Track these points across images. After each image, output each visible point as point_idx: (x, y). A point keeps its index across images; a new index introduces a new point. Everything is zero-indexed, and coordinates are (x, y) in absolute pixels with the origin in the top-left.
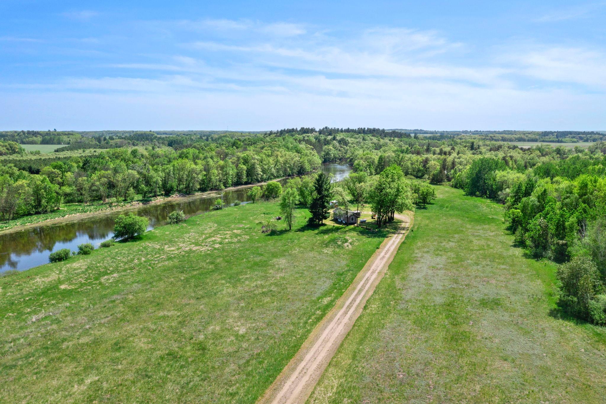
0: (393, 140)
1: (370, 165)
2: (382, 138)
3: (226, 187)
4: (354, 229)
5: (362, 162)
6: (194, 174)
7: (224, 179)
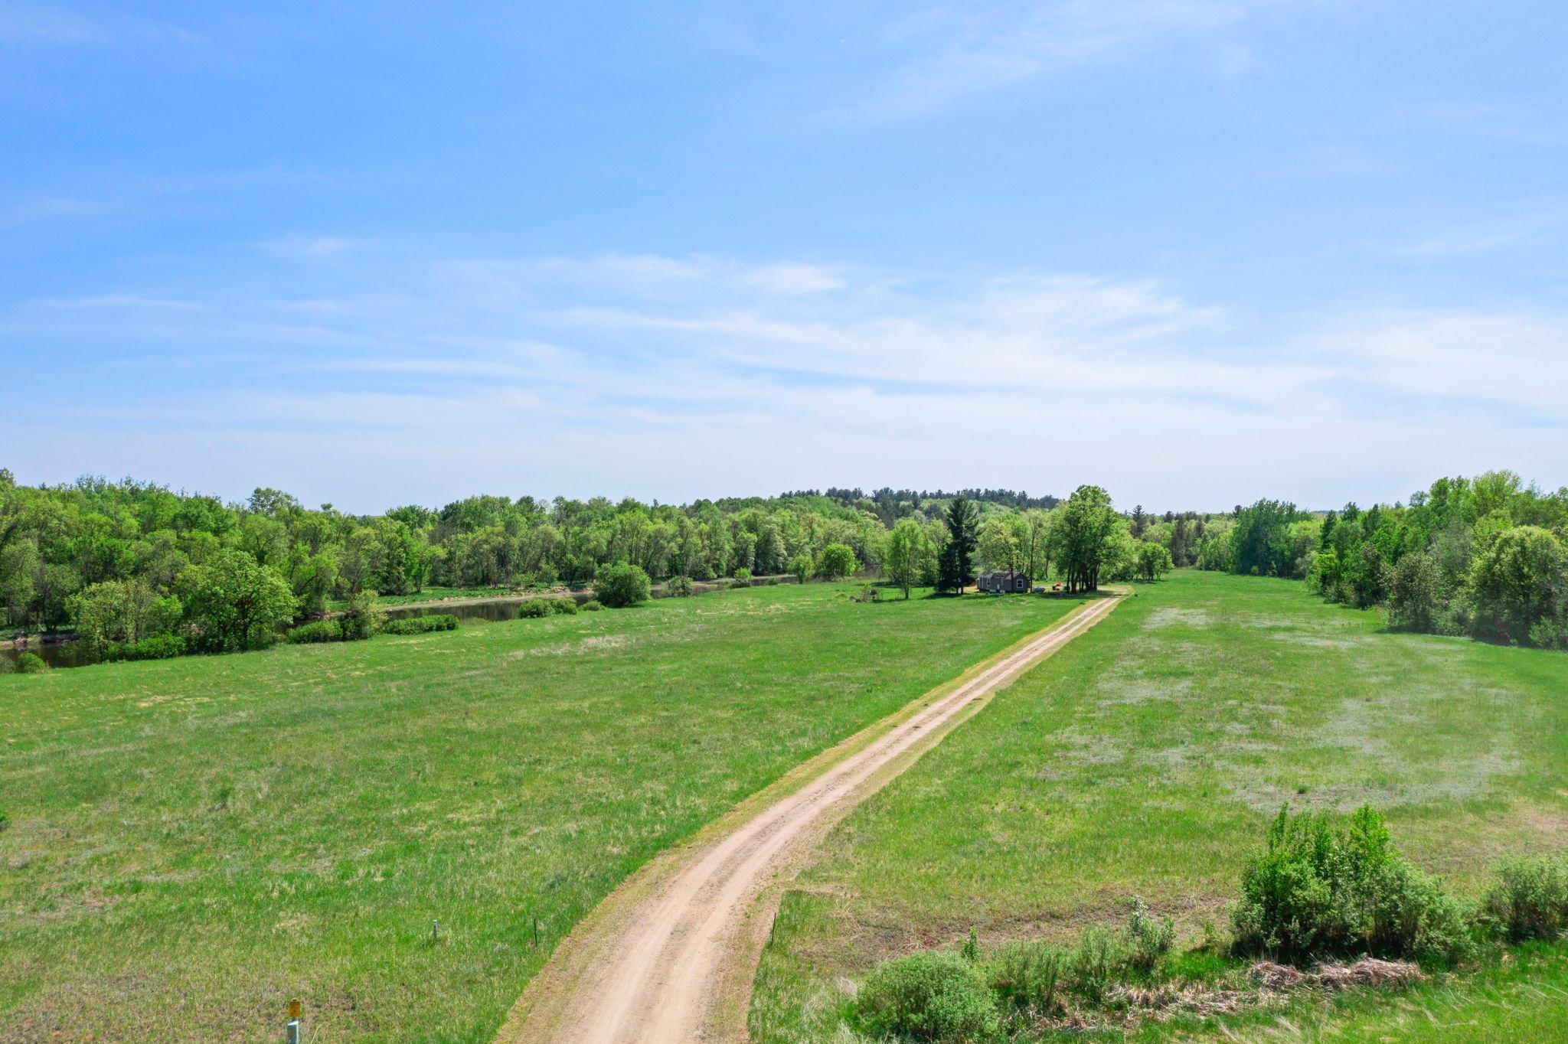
3: (718, 576)
6: (661, 541)
7: (715, 559)
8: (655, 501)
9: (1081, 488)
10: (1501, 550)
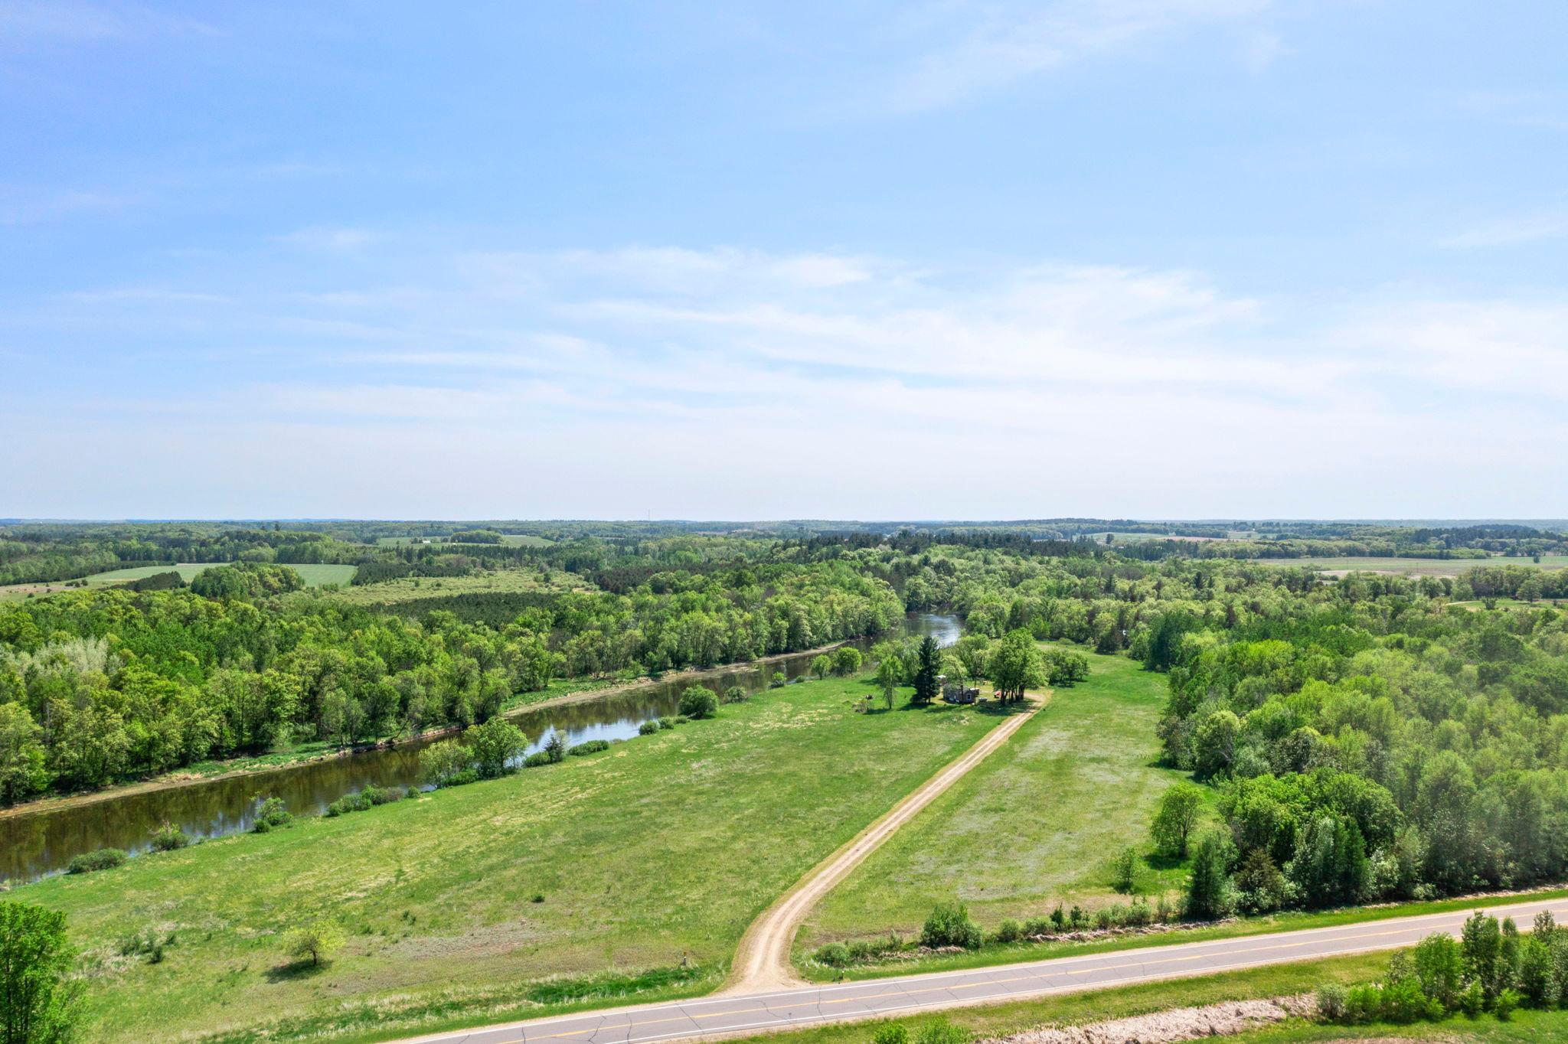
0: (1048, 562)
1: (996, 620)
2: (1025, 559)
3: (759, 656)
4: (972, 708)
5: (981, 614)
6: (716, 636)
7: (756, 644)
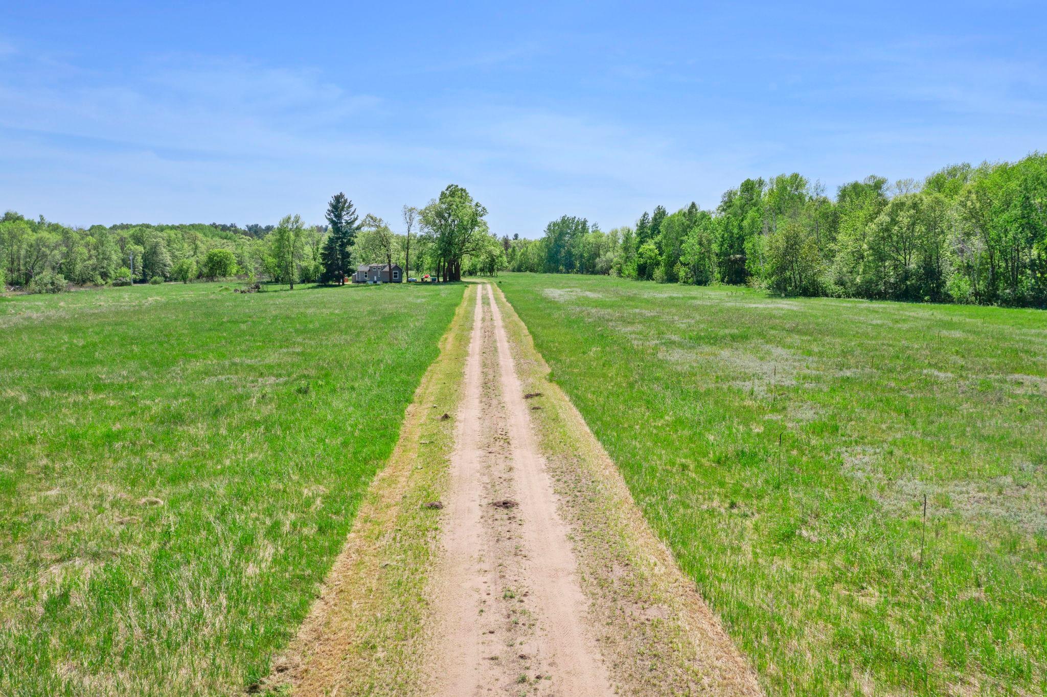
6: (43, 249)
7: (103, 267)
8: (41, 216)
9: (449, 187)
10: (893, 215)
